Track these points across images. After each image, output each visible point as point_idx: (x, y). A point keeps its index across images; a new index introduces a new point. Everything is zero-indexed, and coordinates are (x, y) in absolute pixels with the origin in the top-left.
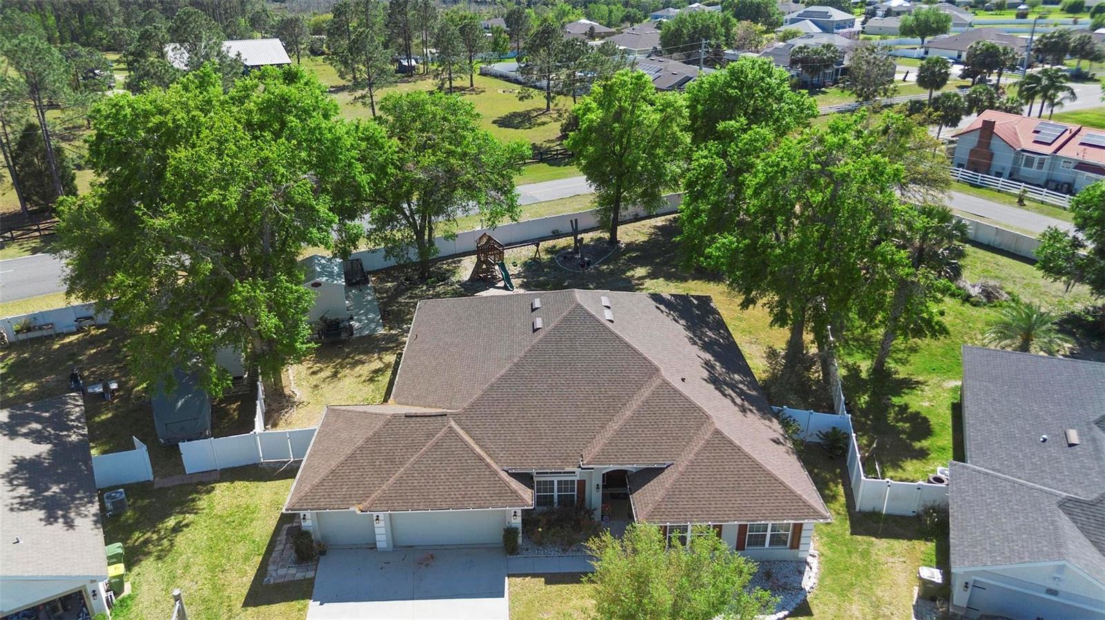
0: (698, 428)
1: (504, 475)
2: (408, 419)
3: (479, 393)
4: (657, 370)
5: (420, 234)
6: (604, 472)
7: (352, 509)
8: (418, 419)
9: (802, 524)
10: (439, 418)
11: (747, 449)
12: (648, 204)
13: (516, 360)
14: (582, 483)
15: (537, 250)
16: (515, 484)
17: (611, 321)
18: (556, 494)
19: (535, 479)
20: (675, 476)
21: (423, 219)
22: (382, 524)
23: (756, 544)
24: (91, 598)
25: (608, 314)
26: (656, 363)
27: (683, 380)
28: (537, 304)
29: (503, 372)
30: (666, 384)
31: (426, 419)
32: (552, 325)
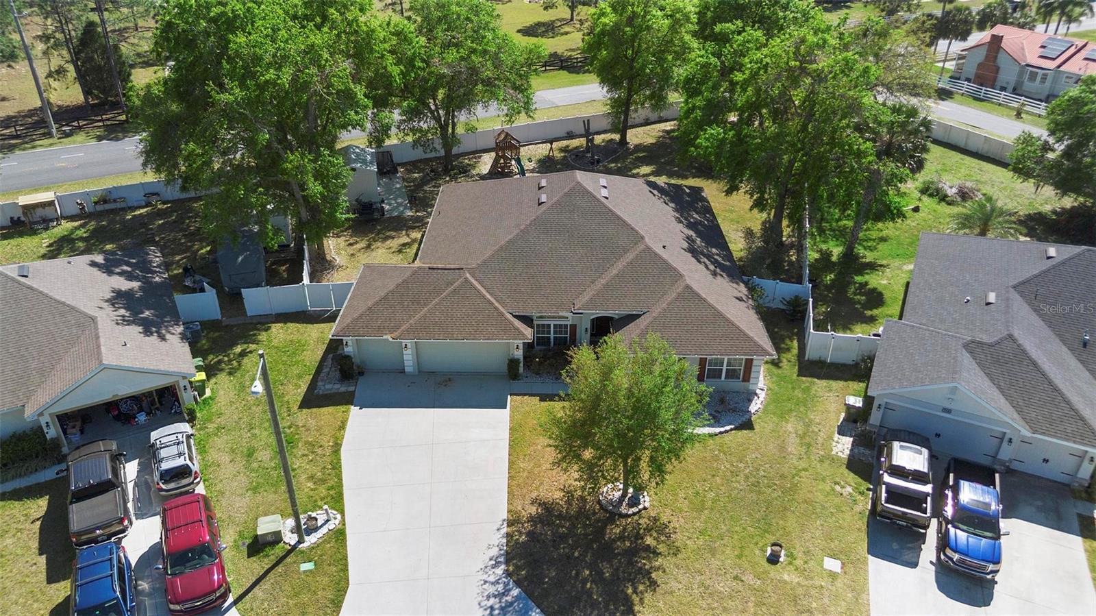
0: (673, 285)
1: (509, 316)
2: (431, 271)
3: (491, 252)
4: (643, 238)
5: (444, 128)
6: (592, 317)
7: (385, 337)
8: (439, 271)
9: (752, 359)
10: (457, 271)
11: (711, 300)
12: (655, 107)
13: (522, 228)
14: (573, 327)
15: (551, 148)
16: (517, 323)
17: (607, 198)
18: (552, 335)
19: (535, 322)
20: (650, 319)
21: (447, 114)
22: (409, 351)
23: (714, 377)
24: (183, 391)
25: (604, 192)
26: (642, 233)
27: (664, 247)
28: (543, 183)
29: (511, 237)
30: (648, 248)
31: (446, 271)
32: (555, 199)
